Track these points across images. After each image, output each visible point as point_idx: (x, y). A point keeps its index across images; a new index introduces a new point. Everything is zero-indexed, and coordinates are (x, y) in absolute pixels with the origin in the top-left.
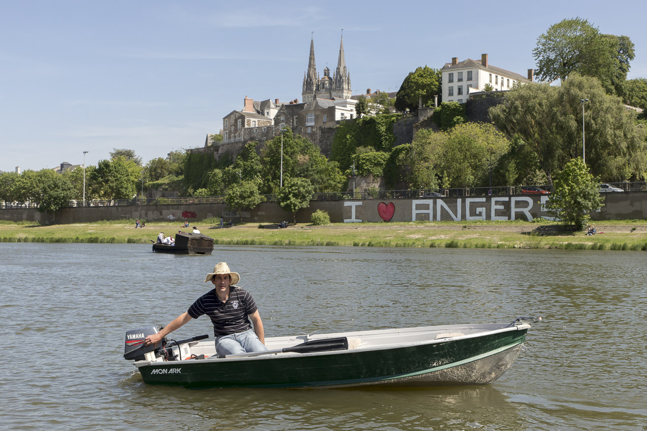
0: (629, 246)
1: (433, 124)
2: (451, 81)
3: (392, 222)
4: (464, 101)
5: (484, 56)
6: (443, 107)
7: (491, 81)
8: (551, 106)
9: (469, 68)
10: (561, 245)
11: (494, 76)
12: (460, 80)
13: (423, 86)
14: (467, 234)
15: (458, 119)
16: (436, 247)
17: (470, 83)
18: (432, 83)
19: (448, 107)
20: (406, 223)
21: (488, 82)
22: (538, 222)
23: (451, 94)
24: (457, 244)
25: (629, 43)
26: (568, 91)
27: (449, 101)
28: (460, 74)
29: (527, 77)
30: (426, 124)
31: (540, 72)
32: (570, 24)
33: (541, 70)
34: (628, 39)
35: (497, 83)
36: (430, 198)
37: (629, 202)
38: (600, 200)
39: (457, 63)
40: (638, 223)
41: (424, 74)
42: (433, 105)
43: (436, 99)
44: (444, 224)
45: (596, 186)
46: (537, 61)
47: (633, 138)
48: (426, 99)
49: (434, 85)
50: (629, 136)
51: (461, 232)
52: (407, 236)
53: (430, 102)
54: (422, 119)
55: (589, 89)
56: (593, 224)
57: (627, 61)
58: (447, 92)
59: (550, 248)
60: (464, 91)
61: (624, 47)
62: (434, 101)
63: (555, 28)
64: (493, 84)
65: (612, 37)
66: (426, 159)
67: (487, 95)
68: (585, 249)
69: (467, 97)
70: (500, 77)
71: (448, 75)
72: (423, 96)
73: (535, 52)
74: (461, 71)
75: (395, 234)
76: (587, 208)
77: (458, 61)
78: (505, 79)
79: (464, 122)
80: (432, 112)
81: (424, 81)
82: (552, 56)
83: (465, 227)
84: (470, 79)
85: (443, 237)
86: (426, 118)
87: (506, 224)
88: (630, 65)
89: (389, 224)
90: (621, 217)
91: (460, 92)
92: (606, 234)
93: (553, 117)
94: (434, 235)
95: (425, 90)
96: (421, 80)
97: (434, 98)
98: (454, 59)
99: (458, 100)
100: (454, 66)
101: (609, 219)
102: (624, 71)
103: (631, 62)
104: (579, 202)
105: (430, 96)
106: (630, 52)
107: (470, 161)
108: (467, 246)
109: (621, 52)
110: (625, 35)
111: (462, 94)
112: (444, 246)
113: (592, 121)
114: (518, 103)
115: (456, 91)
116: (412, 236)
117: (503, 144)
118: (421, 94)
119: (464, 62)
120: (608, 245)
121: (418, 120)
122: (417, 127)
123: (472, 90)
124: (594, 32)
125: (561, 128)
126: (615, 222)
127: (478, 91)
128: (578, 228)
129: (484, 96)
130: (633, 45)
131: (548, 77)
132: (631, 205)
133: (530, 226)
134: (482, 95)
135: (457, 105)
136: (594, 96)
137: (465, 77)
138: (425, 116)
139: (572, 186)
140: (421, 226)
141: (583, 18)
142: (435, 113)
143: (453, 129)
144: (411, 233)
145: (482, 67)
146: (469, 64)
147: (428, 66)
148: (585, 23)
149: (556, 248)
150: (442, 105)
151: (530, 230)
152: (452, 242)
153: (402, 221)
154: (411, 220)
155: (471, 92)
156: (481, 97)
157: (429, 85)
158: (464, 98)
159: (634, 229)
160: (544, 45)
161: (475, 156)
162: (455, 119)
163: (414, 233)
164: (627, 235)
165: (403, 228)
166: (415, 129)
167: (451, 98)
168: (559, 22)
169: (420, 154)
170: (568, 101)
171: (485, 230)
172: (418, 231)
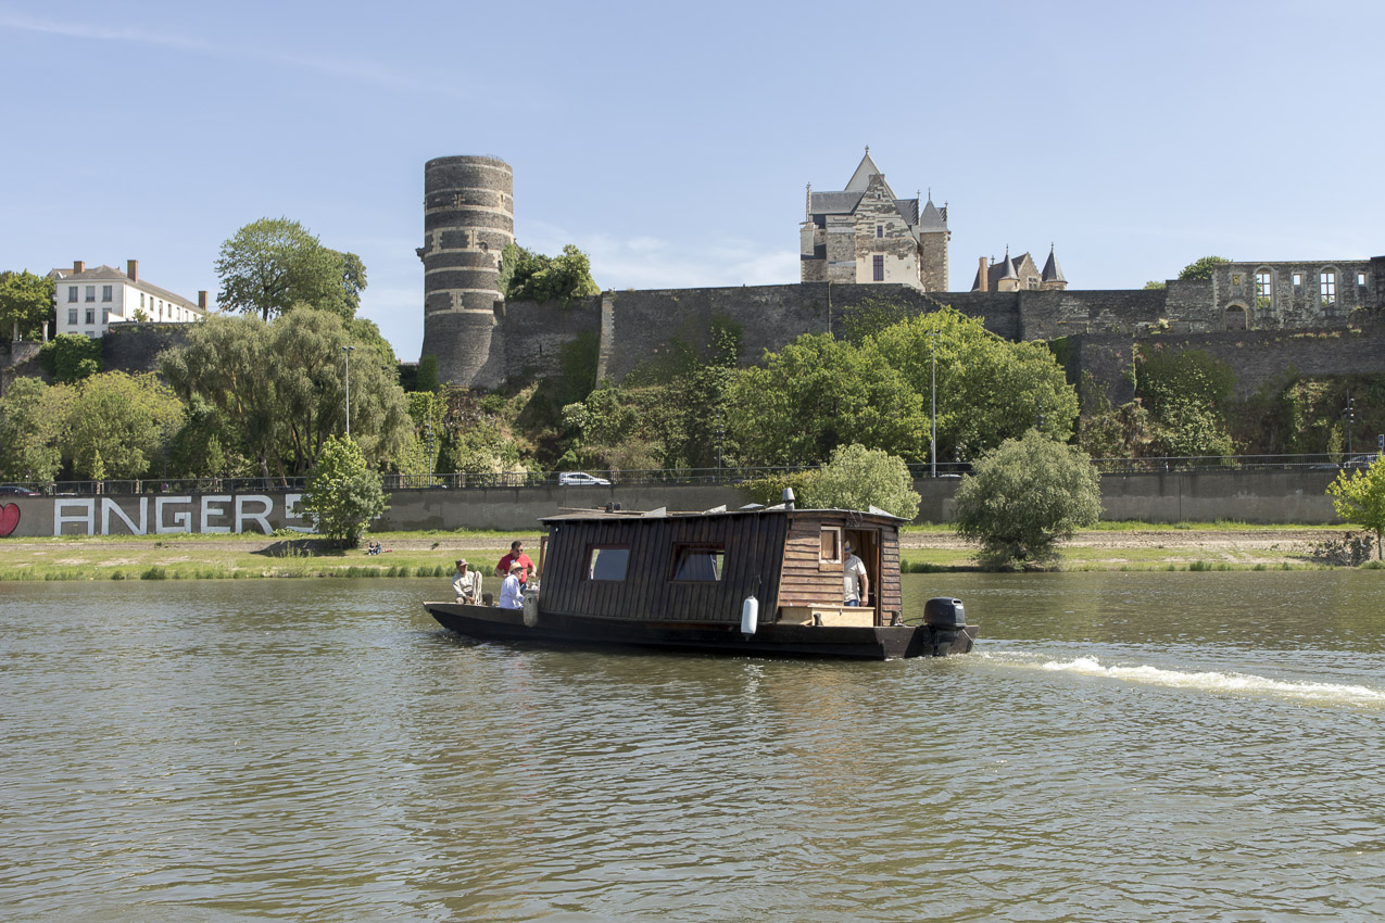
0: (444, 569)
1: (40, 369)
2: (73, 298)
3: (14, 537)
4: (98, 335)
5: (132, 264)
6: (61, 342)
7: (143, 305)
8: (268, 352)
9: (108, 282)
10: (339, 570)
11: (147, 296)
12: (90, 299)
13: (22, 305)
14: (168, 556)
15: (88, 364)
16: (123, 578)
17: (107, 305)
18: (37, 301)
19: (70, 342)
20: (45, 539)
21: (139, 307)
22: (282, 534)
23: (73, 321)
24: (162, 572)
25: (359, 264)
26: (294, 332)
27: (70, 333)
28: (91, 289)
29: (197, 303)
30: (28, 369)
31: (227, 298)
32: (273, 227)
33: (230, 293)
34: (357, 258)
35: (152, 309)
36: (90, 496)
37: (423, 504)
38: (384, 500)
39: (83, 270)
40: (439, 536)
41: (24, 283)
42: (41, 338)
43: (46, 328)
44: (116, 539)
45: (376, 477)
46: (223, 278)
47: (394, 408)
48: (26, 326)
49: (43, 304)
50: (389, 404)
51: (153, 552)
52: (57, 562)
53: (32, 333)
54: (18, 360)
55: (328, 331)
56: (375, 538)
57: (355, 291)
58: (67, 318)
59: (321, 576)
60: (98, 317)
61: (352, 270)
62: (41, 331)
63: (249, 232)
64: (146, 310)
65: (335, 254)
66: (32, 428)
67: (140, 327)
68: (378, 576)
69: (105, 328)
70: (156, 300)
71: (68, 290)
72: (21, 321)
73: (219, 265)
74: (92, 284)
75: (30, 559)
76: (366, 512)
77: (84, 267)
78: (166, 303)
79: (99, 370)
80: (37, 351)
81: (24, 295)
82: (246, 273)
83: (160, 544)
84: (107, 298)
85: (125, 561)
86: (27, 360)
87: (230, 540)
88: (360, 297)
89: (10, 540)
90: (410, 526)
91: (90, 319)
92: (396, 553)
93: (271, 370)
94: (107, 559)
95: (26, 312)
96: (16, 294)
97: (42, 326)
98: (78, 265)
99: (87, 333)
100: (79, 274)
101: (393, 530)
102: (352, 305)
103: (361, 294)
104: (354, 503)
105: (35, 321)
106: (359, 277)
107: (122, 434)
108: (181, 576)
109: (347, 276)
110: (352, 252)
111: (93, 322)
112: (139, 577)
113: (338, 381)
114: (211, 347)
115: (82, 317)
116: (67, 561)
117: (173, 409)
118: (19, 318)
119: (96, 270)
120: (413, 569)
121: (10, 362)
122: (10, 372)
123: (113, 318)
124: (313, 245)
125: (285, 387)
126: (404, 534)
127: (124, 320)
128: (352, 543)
129: (135, 329)
130: (364, 268)
131: (240, 307)
132: (427, 508)
133: (267, 541)
134: (131, 327)
135: (86, 340)
136: (336, 341)
137: (99, 294)
138: (25, 356)
139: (341, 477)
140: (74, 543)
141: (292, 219)
142: (44, 351)
143: (84, 380)
144: (61, 557)
145: (129, 281)
146: (106, 273)
147: (28, 271)
148: (298, 225)
149: (331, 575)
150: (56, 339)
151: (265, 547)
152: (154, 570)
153: (34, 536)
154: (51, 534)
155: (110, 321)
156: (129, 330)
157: (33, 304)
158: (98, 330)
159: (436, 545)
160: (233, 255)
161: (130, 427)
162: (83, 364)
163: (67, 556)
164: (429, 553)
165: (41, 548)
166: (5, 378)
167: (73, 328)
168: (253, 221)
169: (18, 419)
170: (293, 347)
171: (195, 549)
172: (75, 553)
